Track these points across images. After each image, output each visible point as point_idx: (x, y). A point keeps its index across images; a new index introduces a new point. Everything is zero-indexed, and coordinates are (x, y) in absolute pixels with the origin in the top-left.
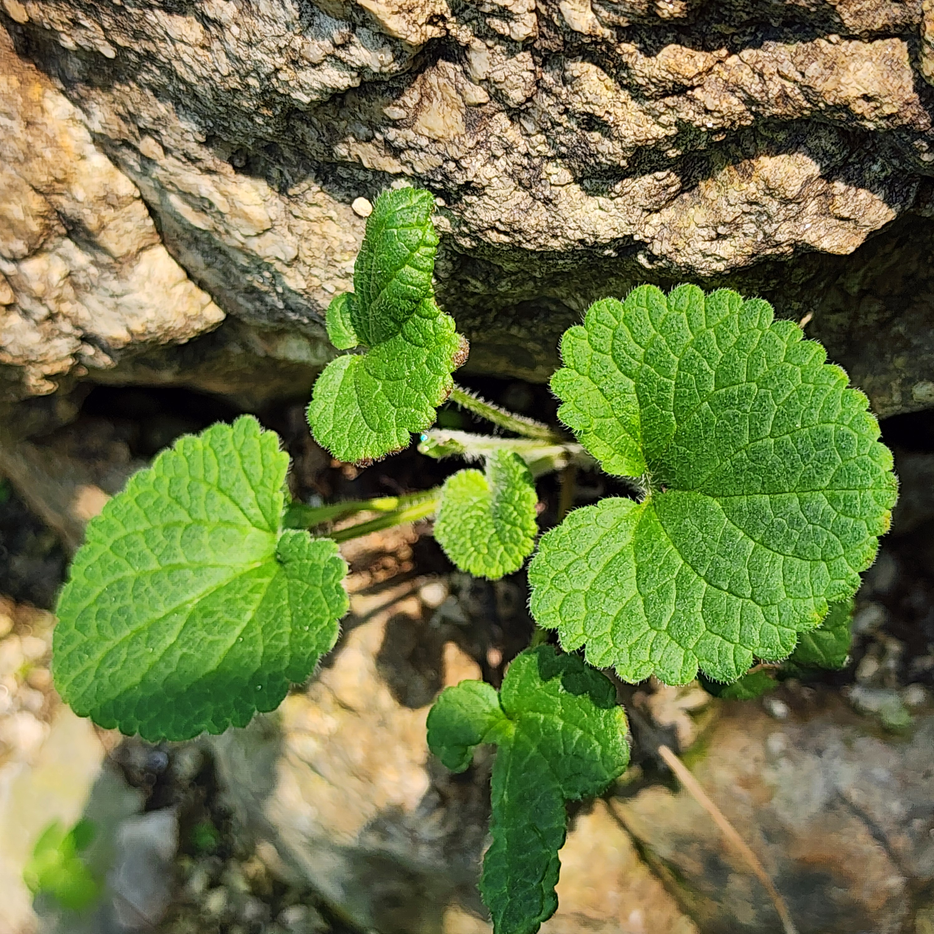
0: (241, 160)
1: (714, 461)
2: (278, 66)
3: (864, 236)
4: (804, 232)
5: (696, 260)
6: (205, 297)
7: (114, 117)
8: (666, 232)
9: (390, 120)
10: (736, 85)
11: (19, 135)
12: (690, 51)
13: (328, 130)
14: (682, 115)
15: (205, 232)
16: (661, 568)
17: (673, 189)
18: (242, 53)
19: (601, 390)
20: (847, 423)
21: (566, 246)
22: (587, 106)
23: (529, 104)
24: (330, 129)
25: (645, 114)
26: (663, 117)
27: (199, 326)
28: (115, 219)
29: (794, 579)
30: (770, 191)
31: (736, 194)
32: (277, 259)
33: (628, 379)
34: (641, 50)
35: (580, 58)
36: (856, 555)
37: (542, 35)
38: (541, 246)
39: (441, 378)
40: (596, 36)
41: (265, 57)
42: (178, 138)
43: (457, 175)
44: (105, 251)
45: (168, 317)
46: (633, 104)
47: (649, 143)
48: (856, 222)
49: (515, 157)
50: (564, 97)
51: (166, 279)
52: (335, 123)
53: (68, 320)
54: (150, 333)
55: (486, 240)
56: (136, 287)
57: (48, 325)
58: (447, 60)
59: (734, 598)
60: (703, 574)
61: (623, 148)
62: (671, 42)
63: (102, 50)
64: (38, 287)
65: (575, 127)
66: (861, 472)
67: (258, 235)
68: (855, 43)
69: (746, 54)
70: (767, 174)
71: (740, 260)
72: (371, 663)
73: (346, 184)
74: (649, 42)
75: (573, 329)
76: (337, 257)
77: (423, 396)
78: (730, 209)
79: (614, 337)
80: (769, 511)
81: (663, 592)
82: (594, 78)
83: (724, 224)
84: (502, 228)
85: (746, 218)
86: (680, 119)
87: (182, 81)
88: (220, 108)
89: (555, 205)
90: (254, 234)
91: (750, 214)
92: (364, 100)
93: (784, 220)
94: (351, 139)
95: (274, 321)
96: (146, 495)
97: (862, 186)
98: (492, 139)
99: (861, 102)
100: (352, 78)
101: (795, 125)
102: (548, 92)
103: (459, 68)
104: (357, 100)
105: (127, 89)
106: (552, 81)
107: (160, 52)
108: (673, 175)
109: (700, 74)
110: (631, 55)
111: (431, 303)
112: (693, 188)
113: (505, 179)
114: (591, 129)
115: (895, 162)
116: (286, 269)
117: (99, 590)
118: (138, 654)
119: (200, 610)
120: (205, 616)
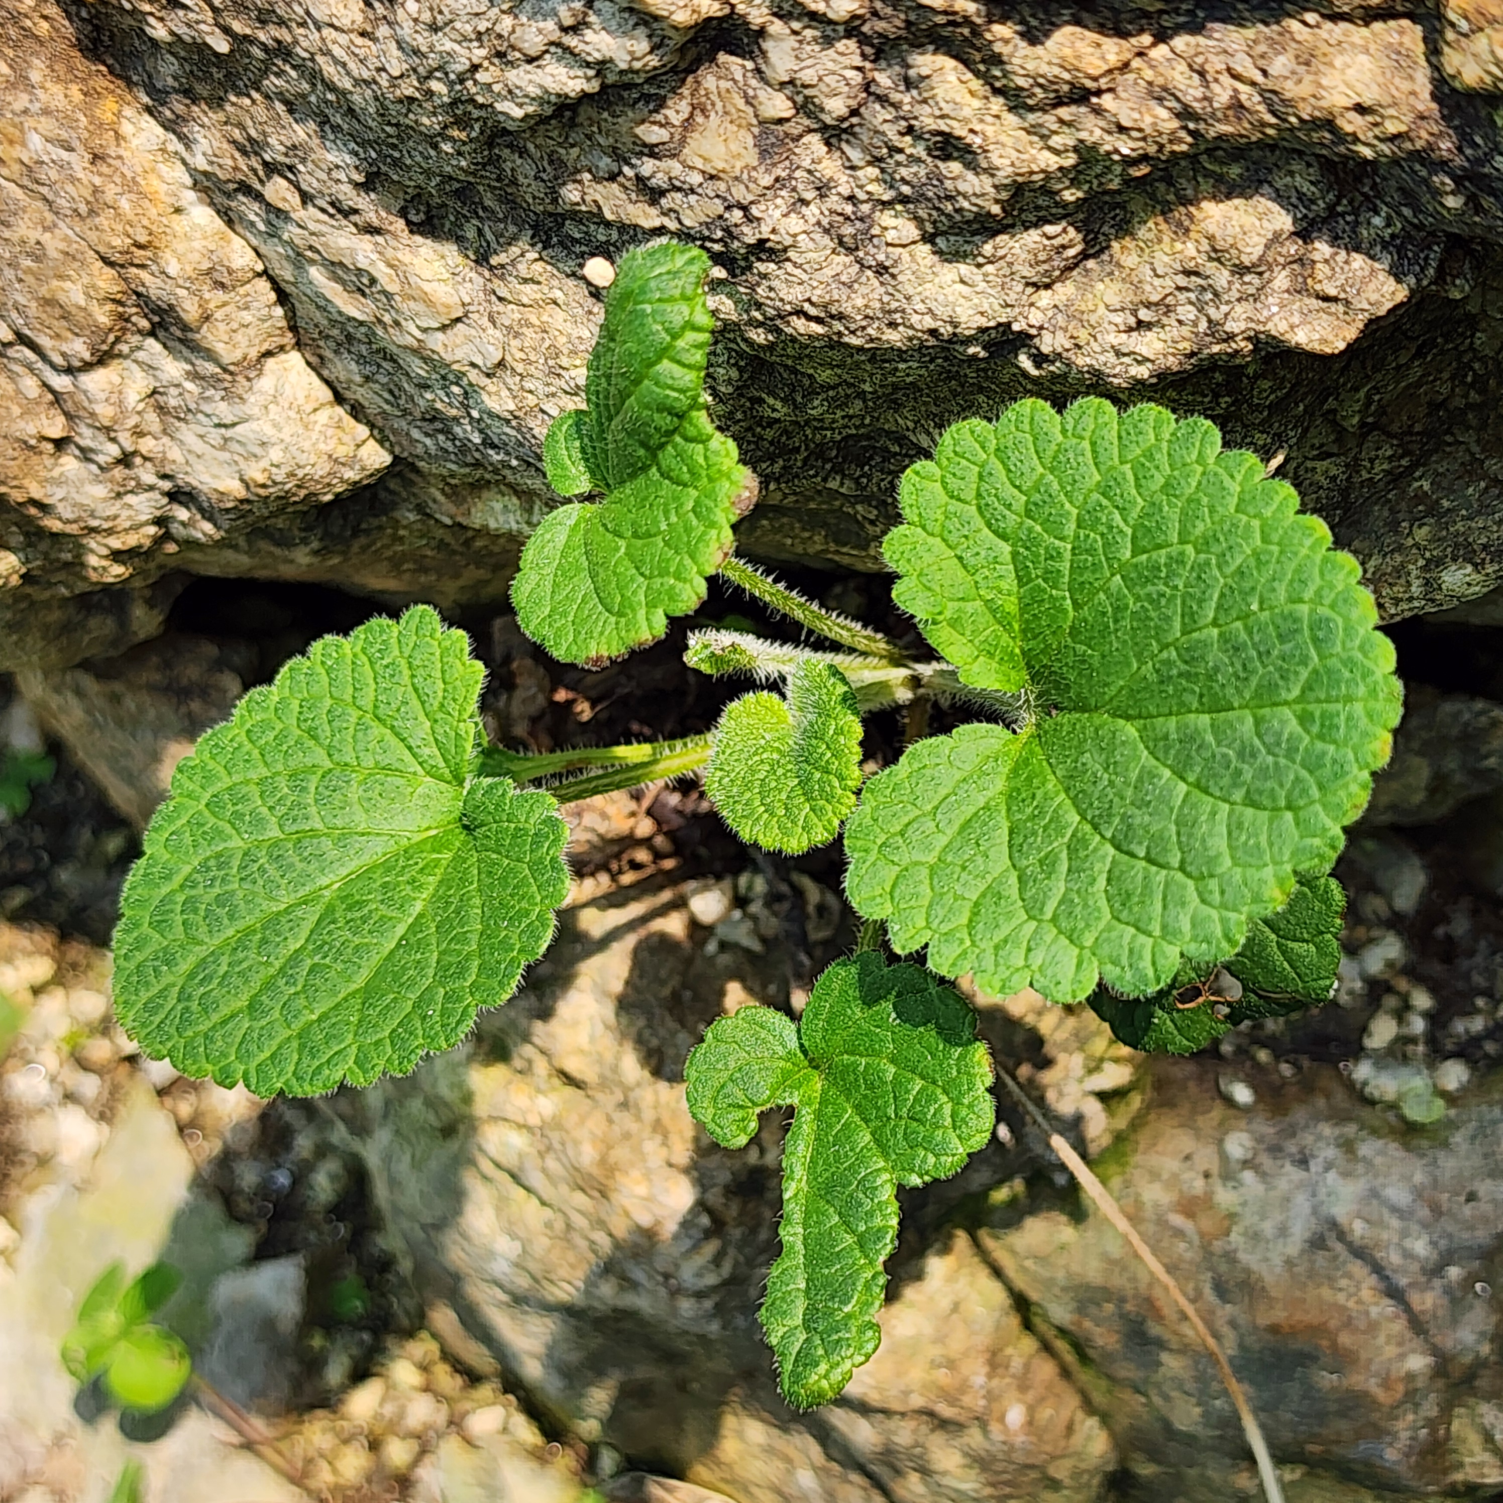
0: (418, 212)
1: (1129, 665)
2: (476, 61)
3: (1361, 326)
4: (1269, 319)
5: (1106, 362)
6: (363, 431)
7: (225, 146)
8: (1061, 319)
9: (645, 145)
10: (1165, 89)
11: (80, 175)
12: (1095, 36)
13: (551, 162)
14: (1083, 135)
15: (361, 323)
16: (1045, 828)
17: (1071, 252)
18: (421, 41)
19: (960, 558)
20: (1327, 602)
21: (910, 339)
22: (940, 122)
23: (855, 120)
24: (555, 161)
25: (1029, 133)
26: (1055, 138)
27: (351, 475)
28: (225, 304)
29: (1243, 838)
30: (1216, 255)
31: (1166, 259)
32: (473, 365)
33: (1002, 543)
34: (1022, 35)
35: (931, 48)
36: (1336, 800)
37: (875, 13)
38: (872, 340)
39: (713, 533)
40: (955, 13)
41: (457, 47)
42: (324, 177)
43: (745, 229)
44: (210, 355)
45: (302, 459)
46: (1011, 119)
47: (1035, 178)
48: (1347, 303)
49: (833, 201)
50: (907, 108)
51: (301, 401)
52: (562, 151)
53: (148, 465)
54: (275, 483)
55: (789, 330)
56: (256, 411)
57: (119, 472)
58: (732, 53)
59: (1154, 869)
60: (1109, 835)
61: (995, 187)
62: (1068, 23)
63: (209, 40)
64: (105, 412)
65: (923, 155)
66: (1347, 674)
67: (444, 328)
68: (1344, 25)
69: (1180, 42)
70: (1212, 229)
71: (1172, 362)
72: (609, 1011)
73: (577, 249)
74: (1034, 23)
75: (918, 465)
76: (564, 361)
77: (688, 561)
78: (1157, 282)
79: (981, 477)
80: (1210, 738)
81: (1048, 864)
82: (952, 78)
83: (1148, 305)
84: (813, 311)
85: (1182, 297)
86: (1081, 141)
87: (331, 87)
88: (388, 129)
89: (893, 276)
90: (437, 325)
91: (1187, 289)
92: (605, 115)
93: (1239, 300)
94: (587, 176)
95: (467, 465)
96: (265, 725)
97: (1357, 249)
98: (798, 174)
99: (1352, 115)
100: (588, 79)
101: (1256, 154)
102: (883, 99)
103: (750, 65)
104: (595, 115)
105: (247, 101)
106: (889, 83)
107: (296, 42)
108: (1071, 229)
109: (1110, 71)
110: (1006, 41)
111: (701, 419)
112: (1102, 251)
113: (817, 236)
114: (947, 158)
115: (1406, 211)
116: (484, 381)
117: (187, 869)
118: (245, 965)
119: (343, 899)
120: (349, 908)
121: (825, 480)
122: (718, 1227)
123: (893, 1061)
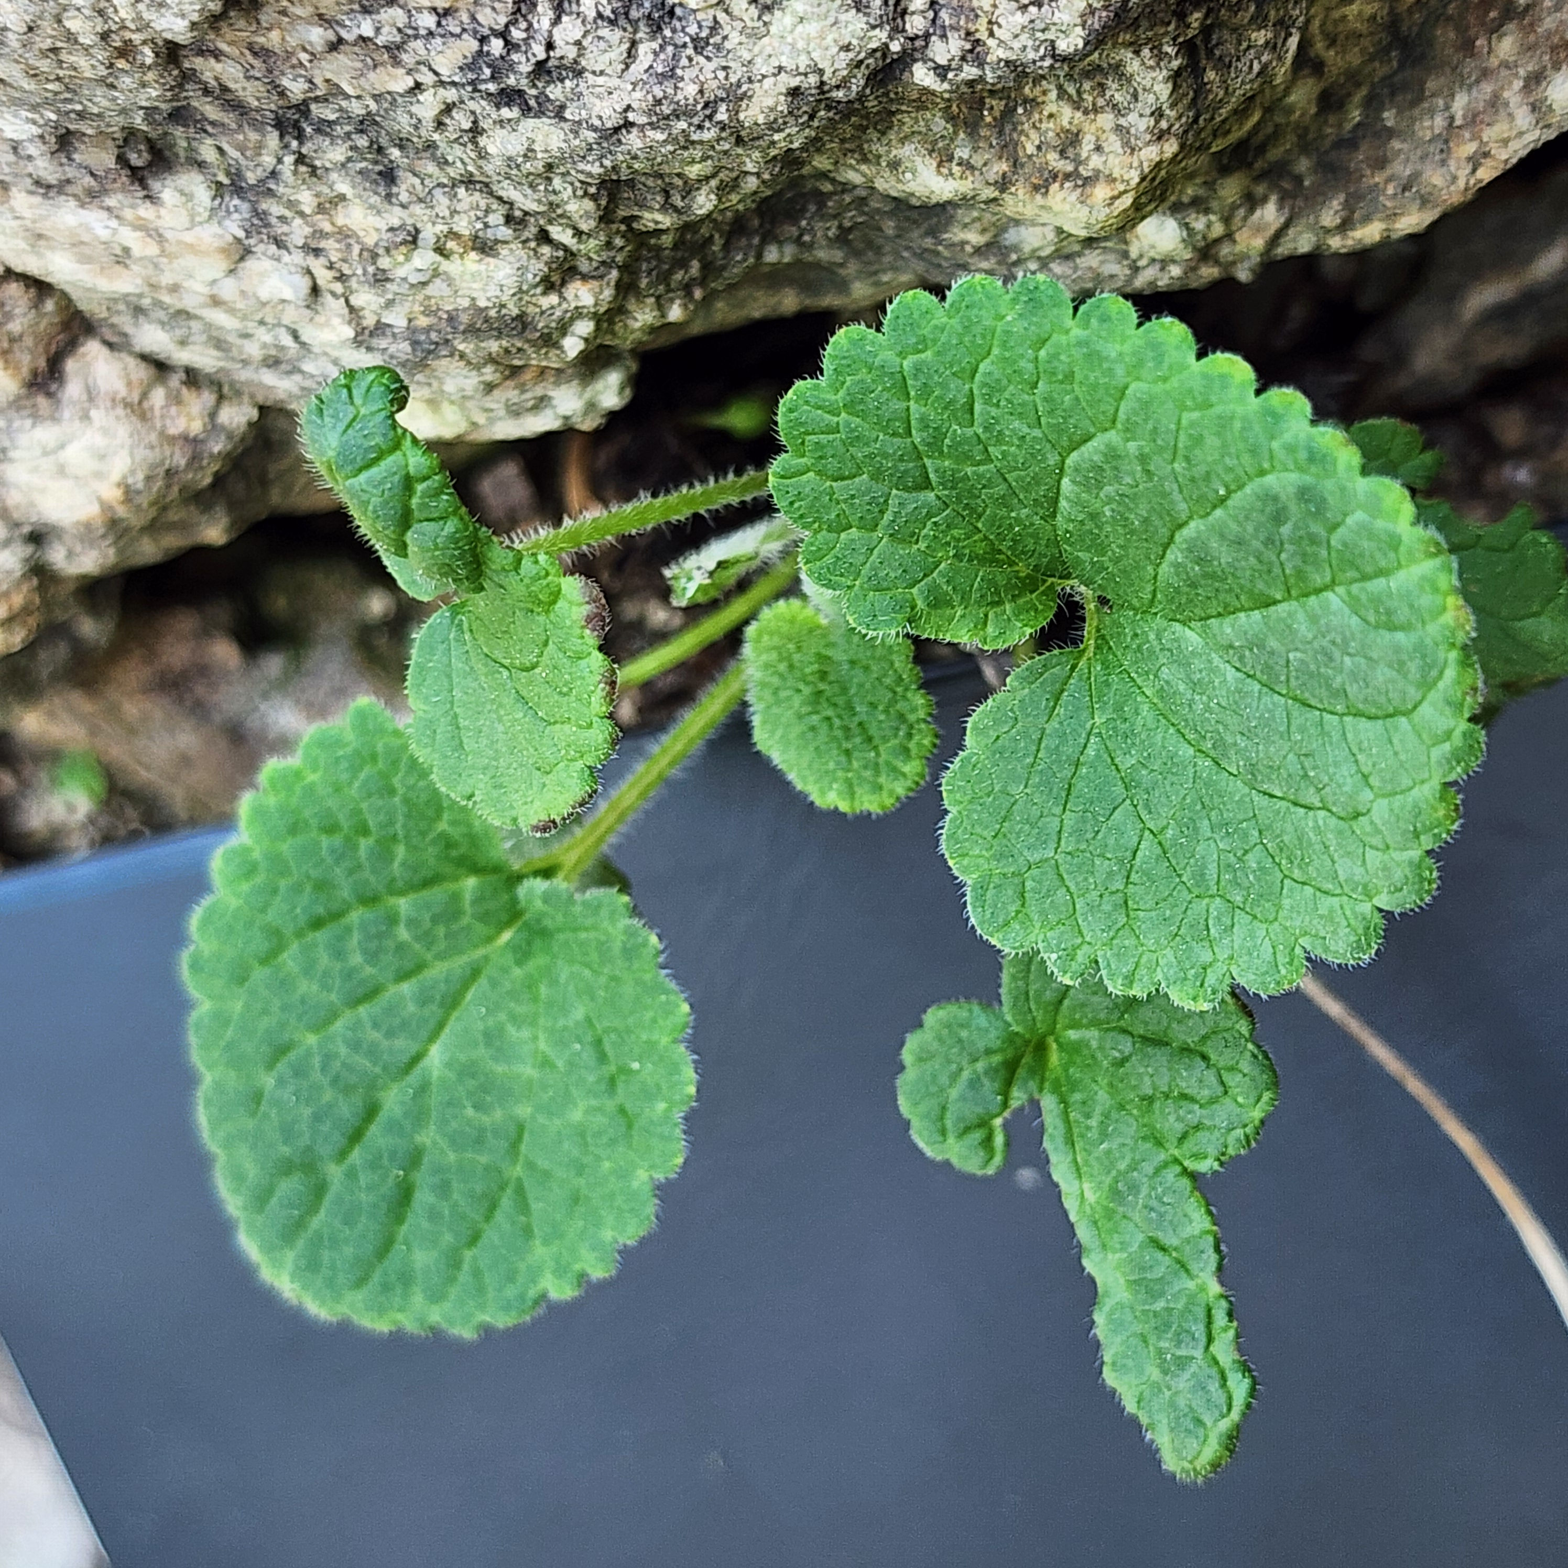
0: (139, 152)
5: (1023, 47)
6: (210, 396)
13: (255, 54)
15: (141, 295)
21: (773, 107)
24: (259, 53)
27: (220, 446)
32: (284, 302)
43: (515, 58)
45: (156, 456)
51: (123, 392)
52: (261, 40)
54: (139, 492)
73: (339, 131)
88: (50, 86)
89: (718, 46)
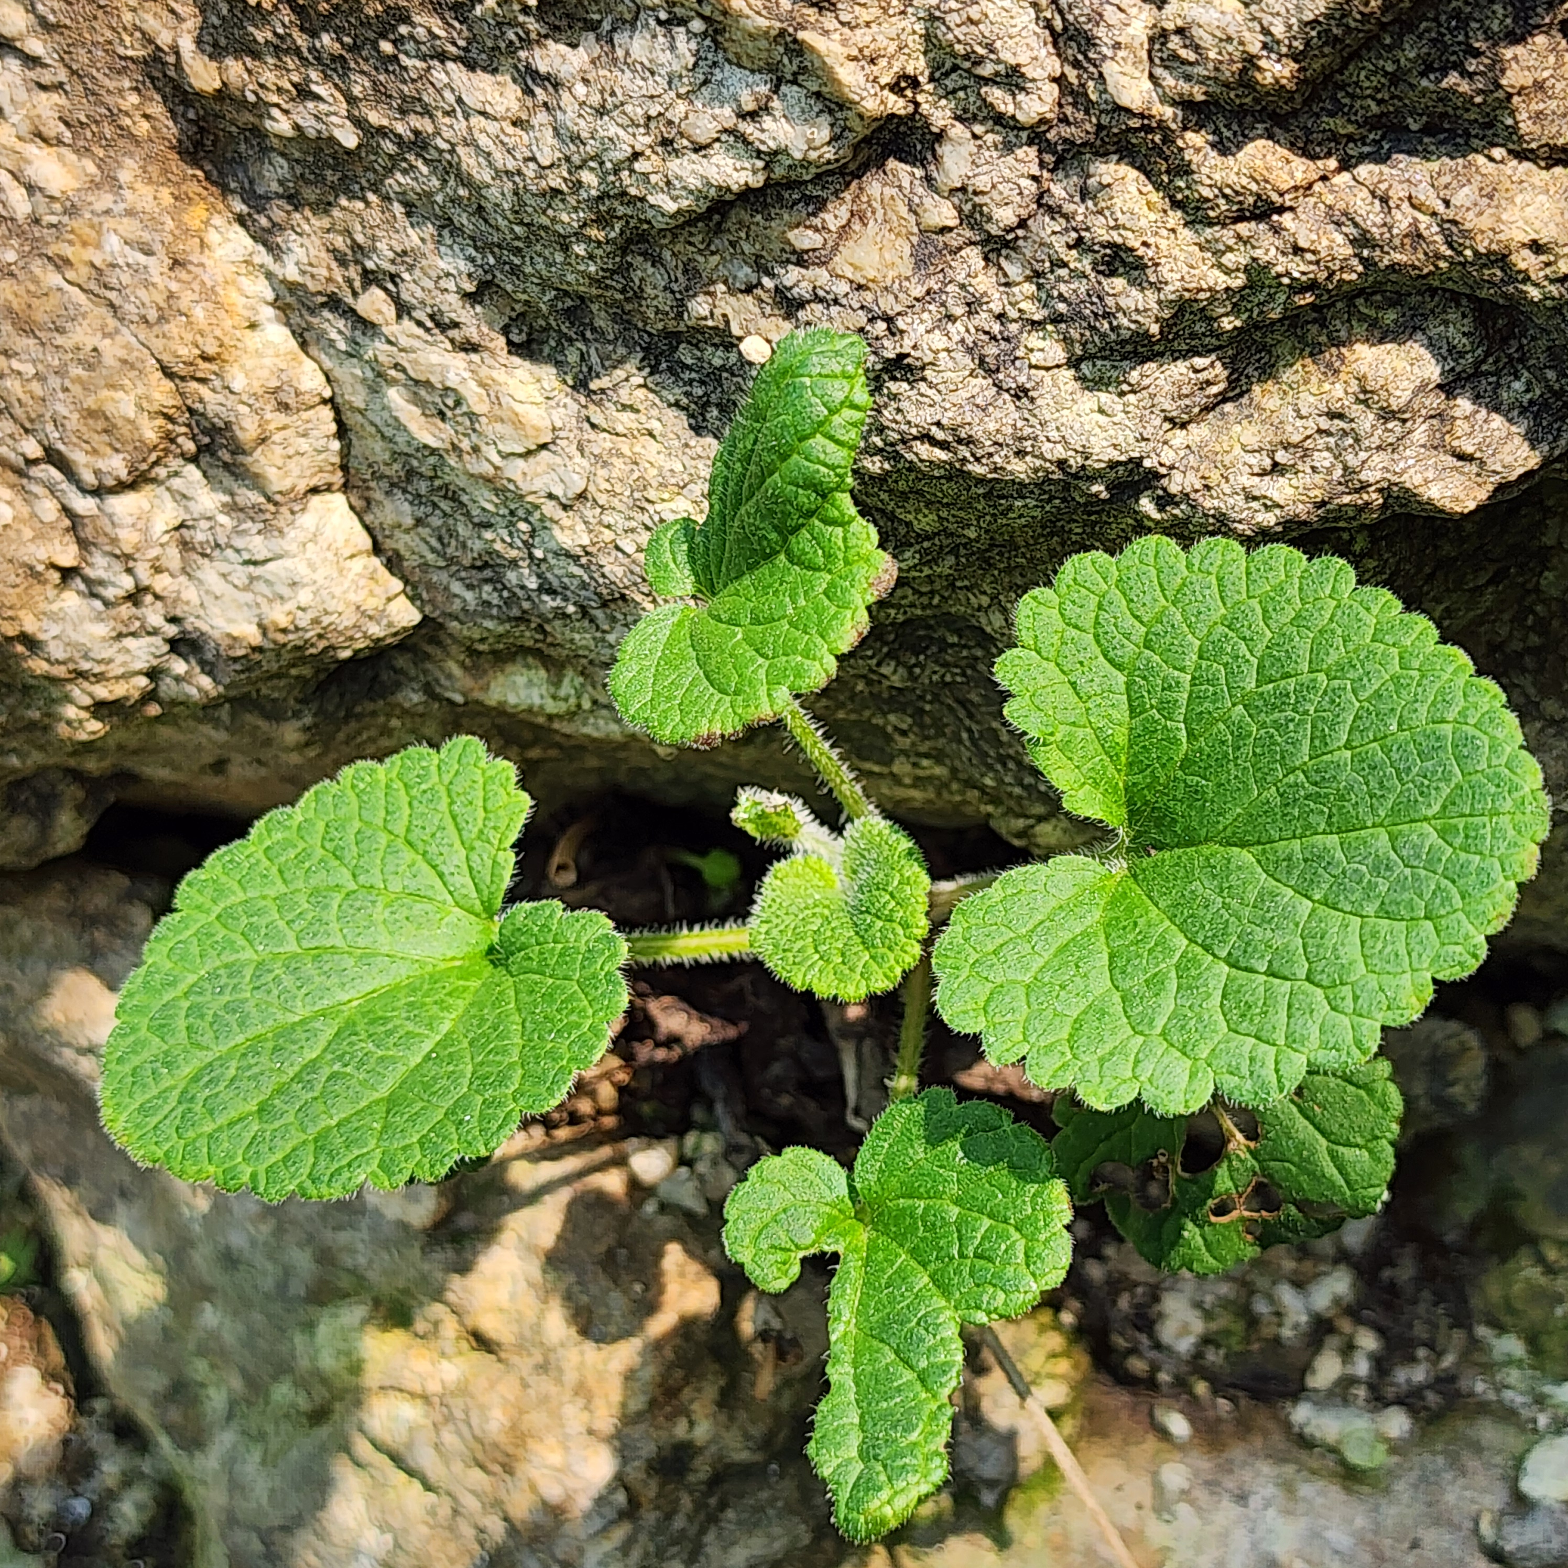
1: (1248, 791)
2: (638, 148)
3: (1491, 488)
4: (1404, 471)
5: (1234, 506)
6: (396, 585)
7: (324, 254)
8: (1193, 460)
9: (794, 252)
10: (1345, 214)
11: (156, 279)
12: (1286, 152)
13: (685, 271)
14: (1258, 253)
15: (431, 452)
16: (1150, 951)
17: (1214, 390)
18: (583, 127)
19: (1073, 684)
20: (1472, 721)
21: (1036, 471)
22: (1114, 233)
23: (1020, 232)
24: (691, 272)
25: (1202, 249)
26: (1229, 255)
27: (376, 630)
28: (284, 428)
29: (1379, 946)
30: (1365, 396)
31: (1312, 399)
32: (551, 496)
33: (1116, 672)
34: (1213, 146)
35: (1115, 157)
36: (1481, 908)
37: (1064, 120)
38: (995, 470)
39: (849, 613)
40: (1150, 117)
41: (621, 133)
42: (430, 284)
43: (886, 343)
44: (256, 481)
45: (332, 605)
46: (1186, 234)
47: (1202, 296)
48: (1482, 463)
49: (983, 319)
50: (1080, 218)
51: (340, 544)
52: (701, 259)
53: (159, 604)
54: (297, 629)
55: (910, 456)
56: (293, 548)
57: (126, 610)
58: (901, 160)
59: (1277, 981)
60: (1224, 954)
61: (1159, 302)
62: (1261, 137)
63: (338, 134)
64: (128, 538)
65: (1088, 269)
66: (1493, 789)
67: (529, 453)
68: (1527, 165)
69: (1364, 171)
70: (1364, 369)
71: (1302, 510)
72: (534, 1269)
73: (686, 376)
74: (1227, 133)
75: (1036, 591)
76: (652, 494)
77: (819, 640)
78: (1299, 423)
79: (1100, 607)
80: (1339, 855)
81: (1156, 983)
82: (1133, 189)
83: (1286, 446)
84: (940, 435)
85: (1321, 441)
86: (1254, 260)
87: (465, 180)
88: (517, 229)
89: (1032, 400)
90: (521, 450)
91: (1328, 433)
92: (759, 217)
93: (1379, 448)
94: (721, 287)
95: (510, 619)
96: (287, 844)
97: (1497, 410)
98: (950, 288)
99: (1526, 253)
100: (755, 172)
101: (1414, 300)
102: (1053, 211)
103: (919, 173)
104: (747, 218)
105: (360, 205)
106: (1064, 194)
107: (438, 133)
108: (1218, 364)
109: (1296, 188)
110: (1198, 150)
111: (845, 502)
112: (1241, 395)
113: (958, 356)
114: (1112, 273)
115: (1551, 375)
116: (559, 514)
117: (192, 978)
118: (256, 1070)
119: (364, 1015)
120: (372, 1022)
121: (879, 664)
122: (631, 1512)
123: (957, 1202)
